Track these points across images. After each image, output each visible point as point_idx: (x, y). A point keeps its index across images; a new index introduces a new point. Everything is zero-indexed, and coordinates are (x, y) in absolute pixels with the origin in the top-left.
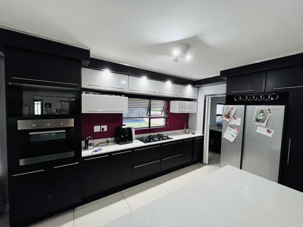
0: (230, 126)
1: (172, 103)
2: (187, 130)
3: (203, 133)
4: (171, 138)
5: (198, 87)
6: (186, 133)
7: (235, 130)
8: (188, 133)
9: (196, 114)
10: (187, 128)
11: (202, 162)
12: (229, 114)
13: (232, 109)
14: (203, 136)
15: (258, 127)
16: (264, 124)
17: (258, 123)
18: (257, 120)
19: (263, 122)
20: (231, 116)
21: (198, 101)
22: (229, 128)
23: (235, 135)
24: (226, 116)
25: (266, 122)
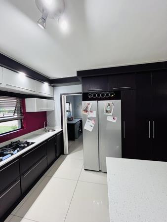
0: (88, 119)
1: (27, 101)
2: (47, 128)
3: (62, 128)
4: (33, 143)
5: (54, 86)
6: (46, 132)
7: (93, 121)
8: (49, 131)
9: (53, 111)
10: (46, 126)
11: (63, 154)
12: (87, 108)
13: (89, 104)
14: (62, 131)
15: (108, 117)
16: (111, 114)
17: (107, 114)
18: (107, 112)
19: (110, 112)
20: (89, 110)
21: (55, 99)
22: (88, 120)
23: (93, 126)
24: (84, 110)
25: (112, 112)
